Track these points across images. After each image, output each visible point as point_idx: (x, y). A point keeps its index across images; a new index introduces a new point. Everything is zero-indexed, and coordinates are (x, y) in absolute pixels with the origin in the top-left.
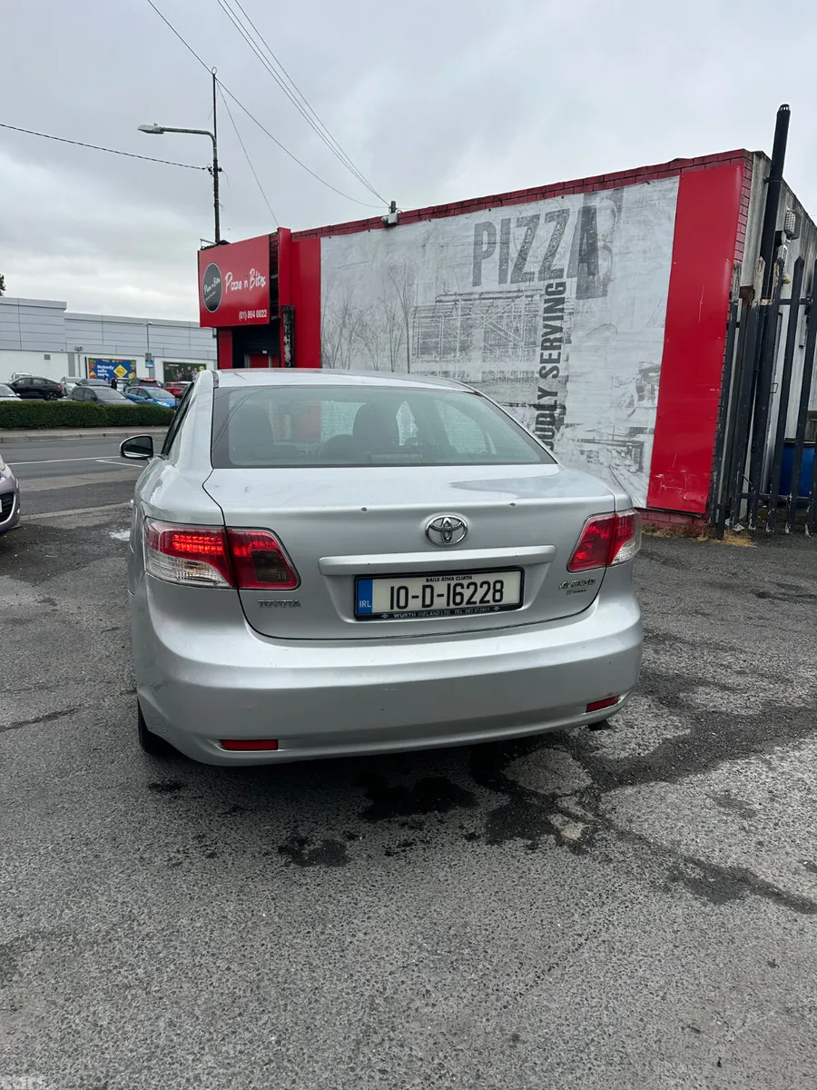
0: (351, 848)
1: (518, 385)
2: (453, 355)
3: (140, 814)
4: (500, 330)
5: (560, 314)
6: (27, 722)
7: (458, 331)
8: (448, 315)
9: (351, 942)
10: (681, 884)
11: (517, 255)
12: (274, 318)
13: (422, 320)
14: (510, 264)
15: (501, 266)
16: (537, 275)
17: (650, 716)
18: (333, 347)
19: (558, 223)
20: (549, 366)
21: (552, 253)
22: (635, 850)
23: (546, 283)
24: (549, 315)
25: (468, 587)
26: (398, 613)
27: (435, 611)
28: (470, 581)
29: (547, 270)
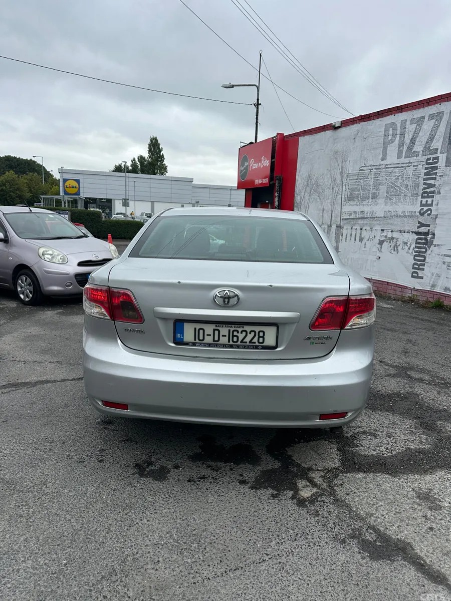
0: (173, 473)
1: (406, 220)
2: (367, 201)
3: (83, 433)
4: (397, 186)
5: (434, 176)
6: (68, 380)
7: (371, 187)
8: (366, 178)
9: (137, 523)
10: (356, 541)
11: (409, 141)
12: (271, 183)
13: (350, 181)
14: (405, 146)
15: (399, 148)
16: (421, 153)
17: (407, 432)
18: (301, 198)
19: (436, 120)
20: (425, 208)
21: (431, 139)
22: (339, 513)
23: (427, 157)
24: (427, 177)
25: (241, 333)
26: (198, 343)
27: (221, 344)
28: (243, 329)
29: (427, 149)
